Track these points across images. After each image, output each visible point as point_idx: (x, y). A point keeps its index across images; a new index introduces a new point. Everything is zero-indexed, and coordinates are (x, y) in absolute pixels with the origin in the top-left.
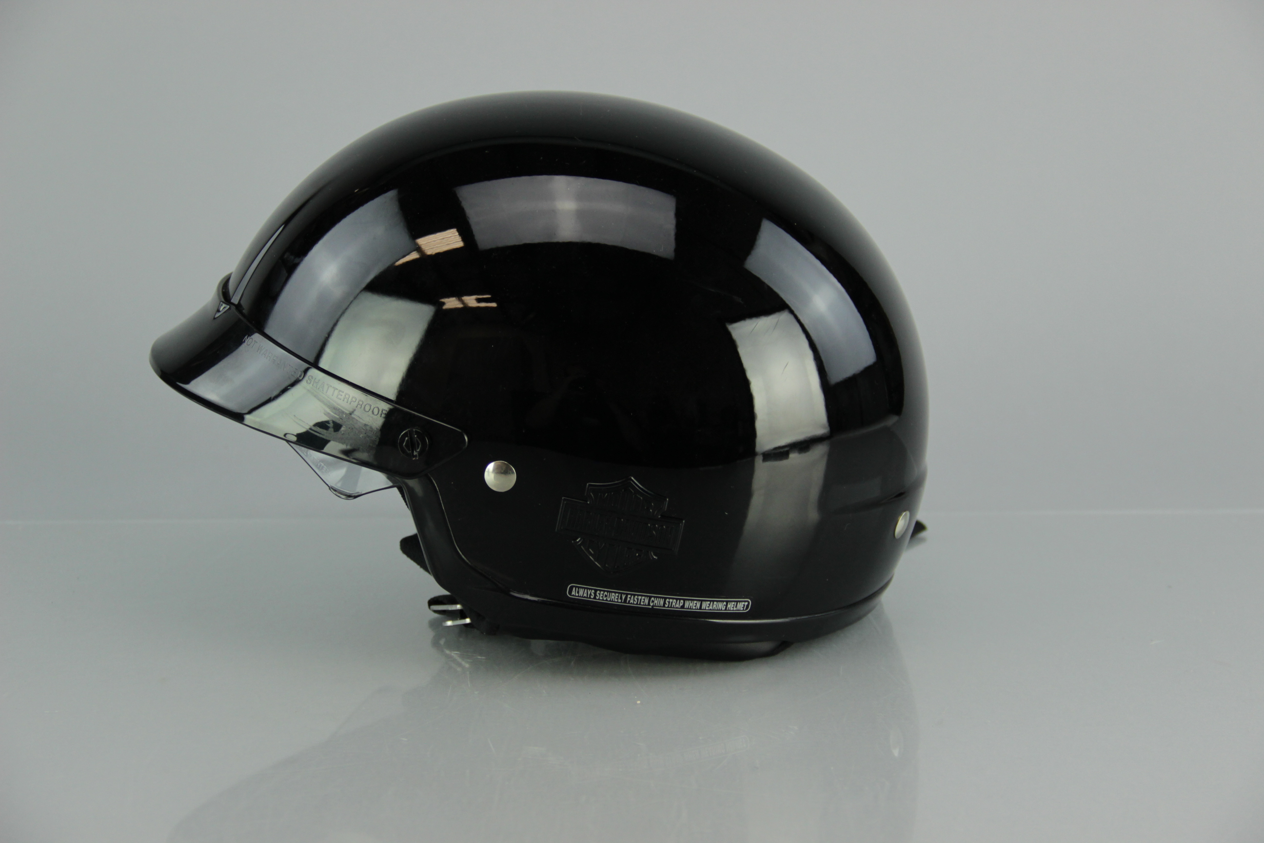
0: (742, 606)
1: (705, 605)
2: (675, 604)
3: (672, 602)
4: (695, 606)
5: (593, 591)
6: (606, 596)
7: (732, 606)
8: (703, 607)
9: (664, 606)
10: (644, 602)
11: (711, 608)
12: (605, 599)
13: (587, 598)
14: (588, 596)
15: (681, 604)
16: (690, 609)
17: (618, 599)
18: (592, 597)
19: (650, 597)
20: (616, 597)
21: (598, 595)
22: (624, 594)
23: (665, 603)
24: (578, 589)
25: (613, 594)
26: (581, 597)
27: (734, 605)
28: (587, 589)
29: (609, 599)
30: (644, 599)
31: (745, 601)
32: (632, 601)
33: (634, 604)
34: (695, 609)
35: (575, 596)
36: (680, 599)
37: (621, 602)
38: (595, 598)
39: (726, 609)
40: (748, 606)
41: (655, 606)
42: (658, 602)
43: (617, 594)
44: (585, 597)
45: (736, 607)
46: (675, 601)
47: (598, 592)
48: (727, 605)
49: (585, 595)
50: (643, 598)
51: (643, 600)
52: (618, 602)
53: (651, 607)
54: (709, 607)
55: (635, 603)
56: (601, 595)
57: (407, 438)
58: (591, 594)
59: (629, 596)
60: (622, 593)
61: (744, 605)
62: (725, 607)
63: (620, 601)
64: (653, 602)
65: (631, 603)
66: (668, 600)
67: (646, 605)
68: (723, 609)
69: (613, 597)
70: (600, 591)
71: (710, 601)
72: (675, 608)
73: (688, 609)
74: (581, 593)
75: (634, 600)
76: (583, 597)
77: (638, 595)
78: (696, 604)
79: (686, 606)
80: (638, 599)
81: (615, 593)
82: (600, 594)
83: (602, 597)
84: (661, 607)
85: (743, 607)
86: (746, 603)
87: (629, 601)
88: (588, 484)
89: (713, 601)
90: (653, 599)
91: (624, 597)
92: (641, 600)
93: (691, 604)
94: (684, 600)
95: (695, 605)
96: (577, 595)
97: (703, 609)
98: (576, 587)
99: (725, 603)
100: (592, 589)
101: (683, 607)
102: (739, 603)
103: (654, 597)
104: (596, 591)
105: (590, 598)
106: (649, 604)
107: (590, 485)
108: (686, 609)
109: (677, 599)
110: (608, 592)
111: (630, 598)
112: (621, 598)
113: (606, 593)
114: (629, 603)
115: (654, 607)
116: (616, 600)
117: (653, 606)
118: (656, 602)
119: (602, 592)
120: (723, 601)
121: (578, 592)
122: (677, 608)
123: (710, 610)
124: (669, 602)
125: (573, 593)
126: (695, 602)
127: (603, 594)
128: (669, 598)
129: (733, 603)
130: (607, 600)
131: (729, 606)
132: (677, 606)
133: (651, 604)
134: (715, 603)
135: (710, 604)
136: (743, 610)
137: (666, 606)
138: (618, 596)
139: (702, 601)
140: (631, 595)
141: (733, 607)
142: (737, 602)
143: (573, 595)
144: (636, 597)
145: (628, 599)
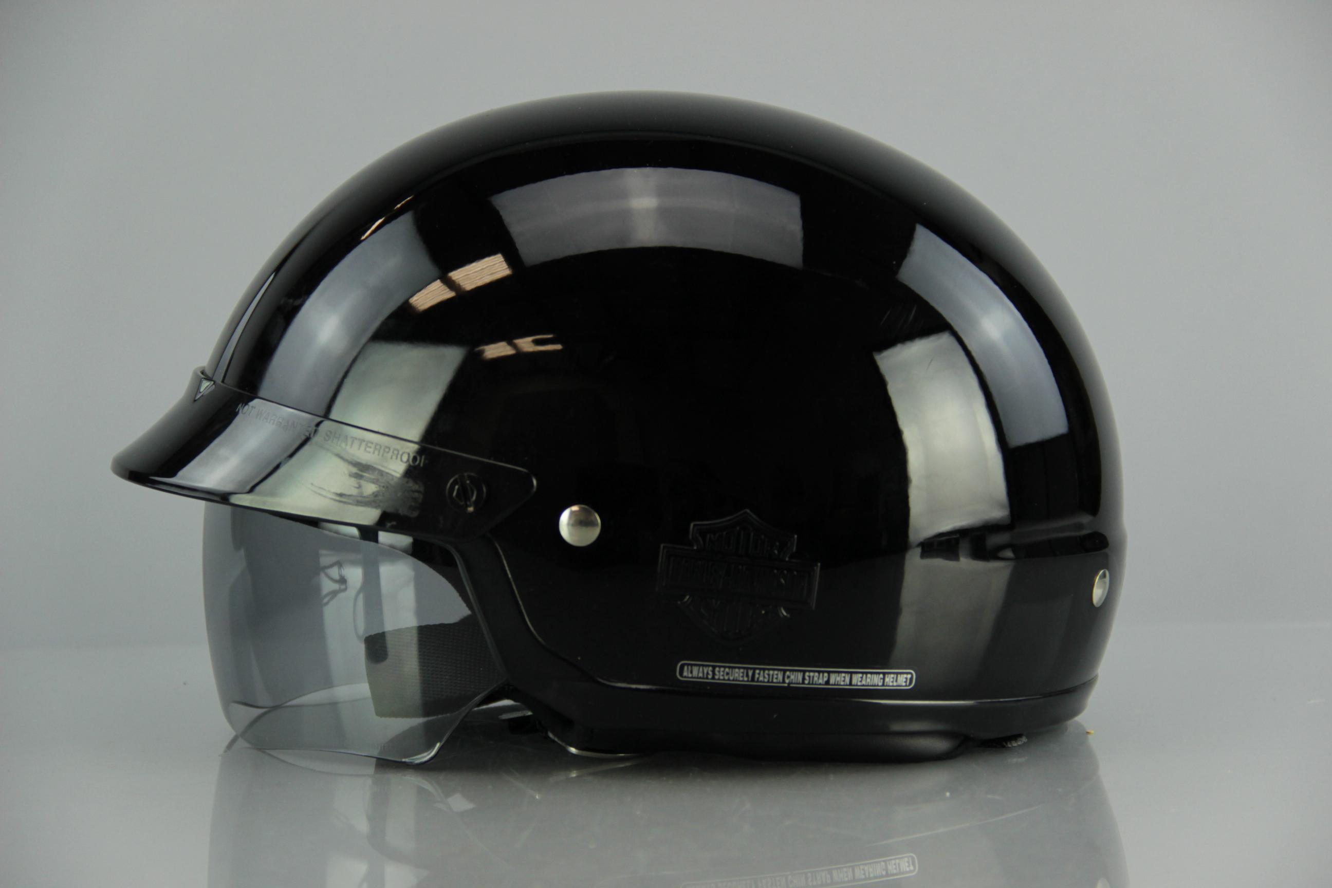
0: (904, 680)
1: (856, 679)
2: (817, 678)
3: (813, 677)
4: (844, 681)
5: (710, 668)
6: (728, 674)
7: (892, 680)
8: (854, 682)
9: (803, 683)
10: (777, 678)
11: (864, 682)
12: (726, 678)
13: (703, 678)
14: (705, 676)
15: (826, 679)
16: (838, 685)
17: (743, 677)
18: (710, 677)
19: (785, 671)
20: (741, 675)
21: (717, 673)
22: (751, 668)
23: (804, 679)
24: (691, 667)
25: (737, 670)
26: (695, 678)
27: (893, 678)
28: (703, 666)
29: (731, 678)
30: (777, 675)
31: (907, 673)
32: (761, 679)
33: (764, 682)
34: (844, 685)
35: (688, 677)
36: (823, 672)
37: (748, 681)
38: (713, 678)
39: (883, 685)
40: (911, 679)
41: (792, 683)
42: (795, 678)
43: (742, 670)
44: (700, 678)
45: (896, 681)
46: (816, 674)
47: (717, 669)
48: (884, 679)
49: (701, 675)
50: (776, 672)
51: (775, 676)
52: (743, 681)
53: (786, 685)
54: (861, 681)
55: (766, 680)
56: (722, 673)
57: (457, 487)
58: (708, 674)
59: (757, 671)
60: (747, 669)
61: (906, 678)
62: (882, 681)
63: (746, 679)
64: (789, 677)
65: (761, 682)
66: (807, 674)
67: (779, 683)
68: (880, 684)
69: (736, 675)
70: (720, 667)
71: (863, 673)
72: (818, 685)
73: (835, 685)
74: (695, 673)
75: (764, 677)
76: (698, 678)
77: (769, 670)
78: (844, 677)
79: (832, 681)
80: (769, 675)
81: (739, 668)
82: (719, 672)
83: (723, 675)
84: (799, 684)
85: (906, 682)
86: (909, 676)
87: (758, 679)
88: (692, 525)
89: (866, 673)
90: (788, 673)
91: (750, 673)
92: (773, 675)
93: (838, 679)
94: (829, 673)
95: (843, 679)
96: (690, 675)
97: (854, 685)
98: (688, 665)
99: (881, 676)
100: (708, 666)
101: (827, 683)
102: (899, 676)
103: (790, 671)
104: (714, 667)
105: (707, 678)
106: (784, 682)
107: (695, 525)
108: (832, 685)
109: (819, 672)
110: (729, 667)
111: (759, 674)
112: (747, 676)
113: (727, 670)
114: (758, 681)
115: (792, 685)
116: (741, 679)
117: (789, 684)
118: (792, 677)
119: (722, 669)
120: (879, 673)
121: (691, 672)
122: (820, 684)
123: (863, 685)
124: (809, 677)
125: (685, 674)
126: (843, 675)
127: (723, 672)
128: (810, 671)
129: (892, 676)
130: (729, 680)
131: (887, 680)
132: (821, 681)
133: (787, 681)
134: (869, 675)
135: (862, 678)
136: (906, 686)
137: (806, 682)
138: (743, 673)
139: (851, 673)
140: (760, 669)
141: (893, 682)
142: (897, 674)
143: (685, 677)
144: (767, 672)
145: (757, 676)
